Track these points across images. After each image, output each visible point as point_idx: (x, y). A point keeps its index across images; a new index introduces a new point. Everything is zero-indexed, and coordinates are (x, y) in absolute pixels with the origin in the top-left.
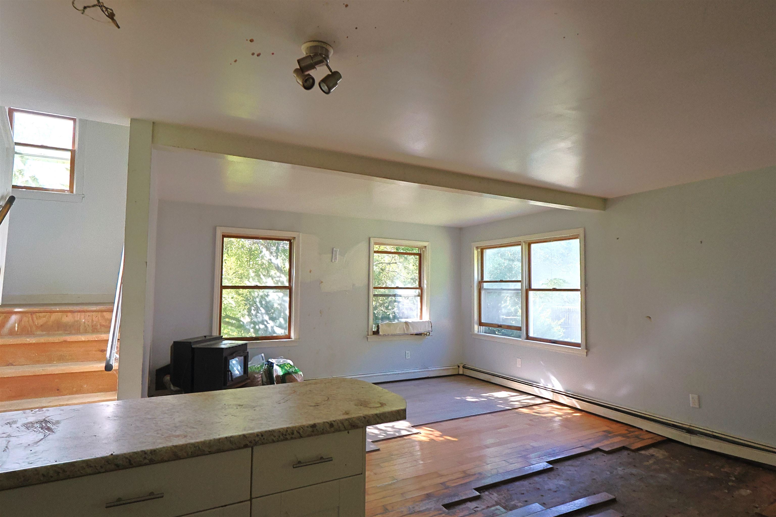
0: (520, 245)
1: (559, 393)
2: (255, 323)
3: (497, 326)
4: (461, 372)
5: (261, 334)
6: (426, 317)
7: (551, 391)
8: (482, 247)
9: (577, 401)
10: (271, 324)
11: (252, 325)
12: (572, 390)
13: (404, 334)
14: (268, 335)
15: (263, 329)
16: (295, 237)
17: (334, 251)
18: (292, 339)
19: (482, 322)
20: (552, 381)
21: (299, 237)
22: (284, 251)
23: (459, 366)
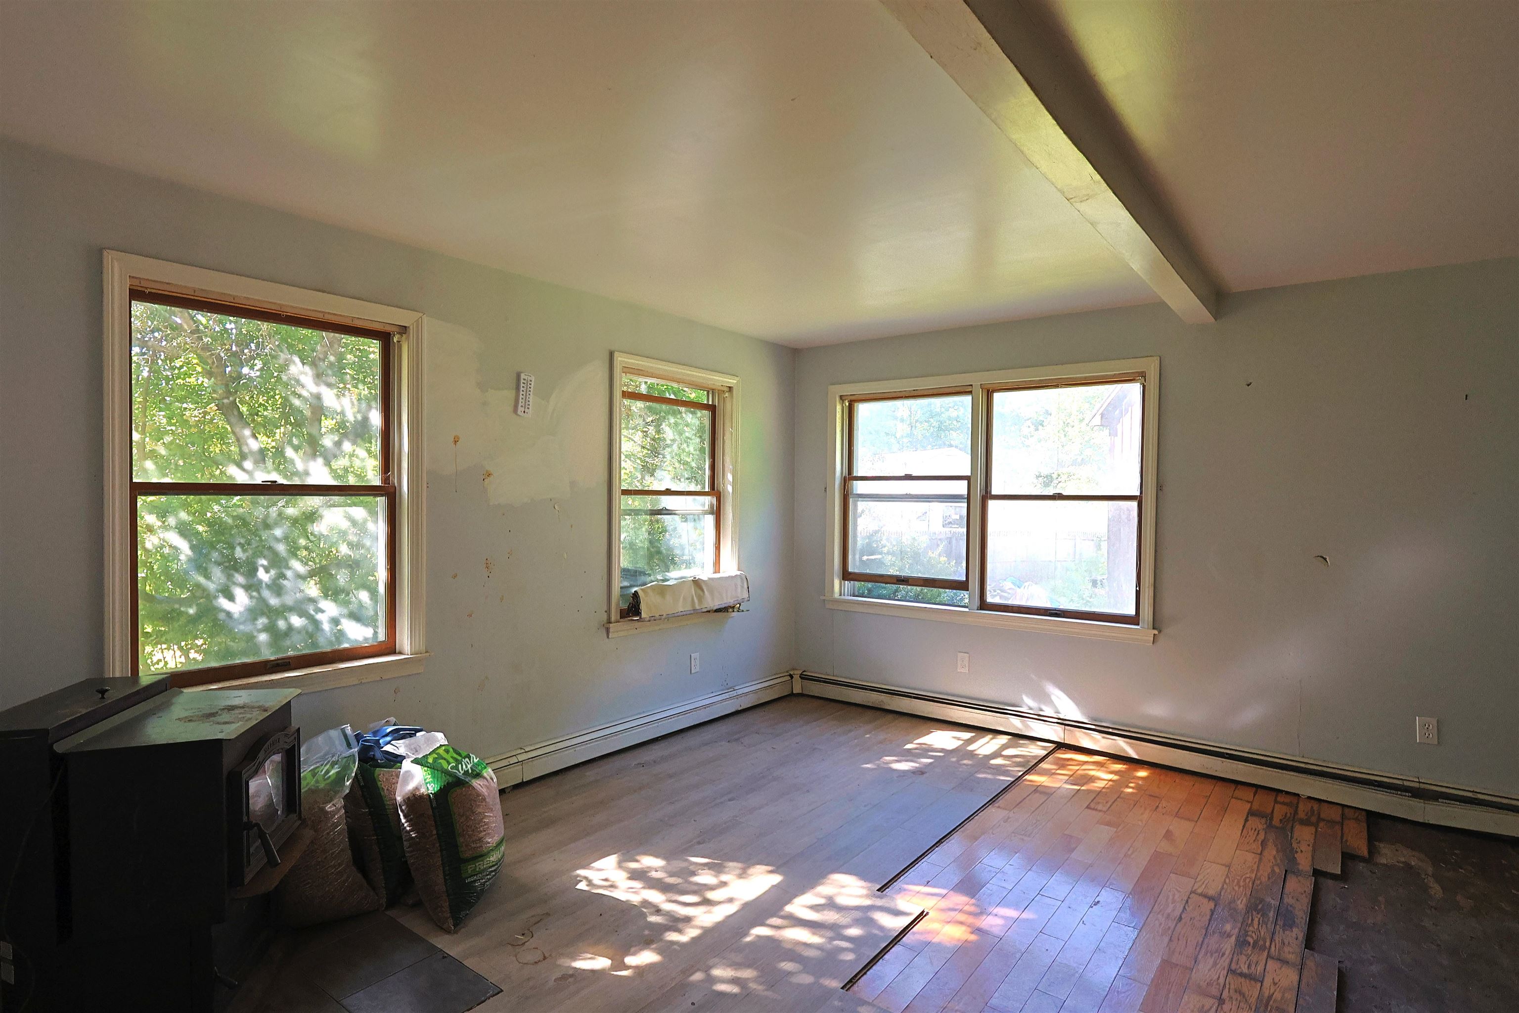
0: (970, 392)
1: (1077, 725)
2: (274, 613)
3: (897, 580)
4: (797, 690)
5: (296, 647)
6: (730, 567)
7: (1057, 723)
8: (853, 398)
9: (1127, 743)
10: (330, 609)
11: (262, 621)
12: (1111, 717)
13: (692, 612)
14: (324, 647)
15: (304, 628)
16: (405, 327)
17: (522, 381)
18: (400, 653)
19: (850, 571)
20: (1053, 698)
21: (418, 323)
22: (361, 367)
23: (791, 676)
